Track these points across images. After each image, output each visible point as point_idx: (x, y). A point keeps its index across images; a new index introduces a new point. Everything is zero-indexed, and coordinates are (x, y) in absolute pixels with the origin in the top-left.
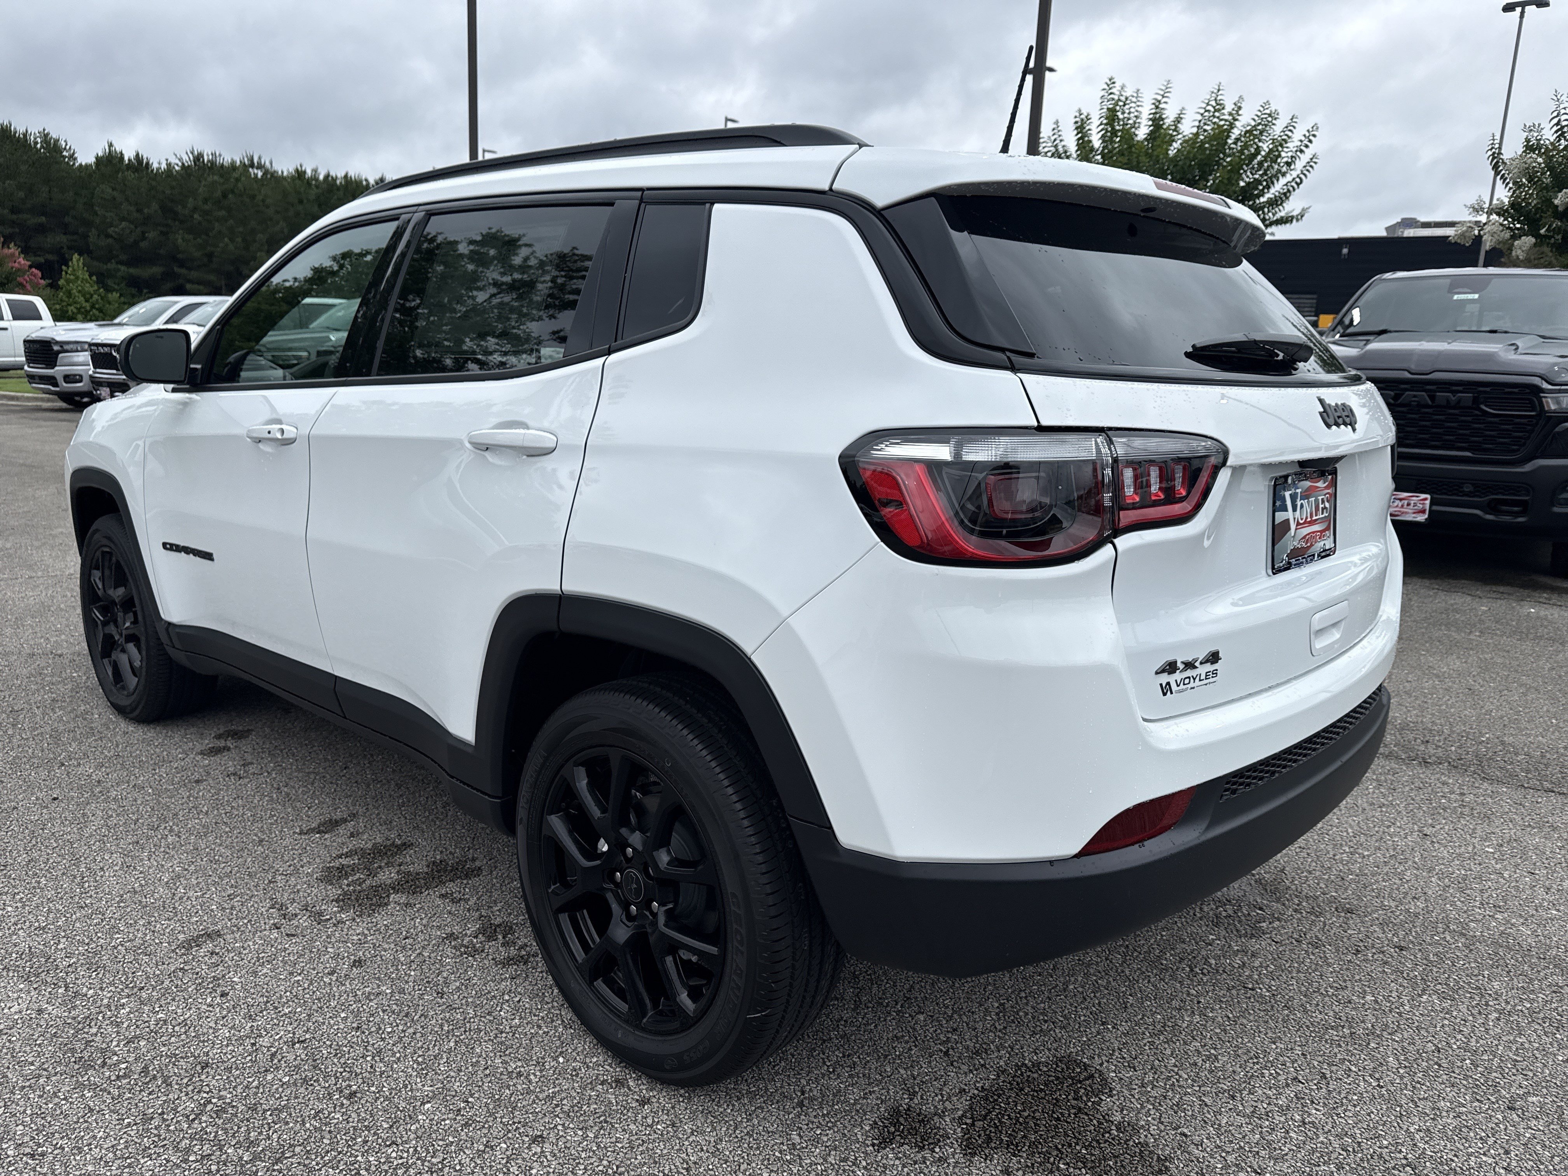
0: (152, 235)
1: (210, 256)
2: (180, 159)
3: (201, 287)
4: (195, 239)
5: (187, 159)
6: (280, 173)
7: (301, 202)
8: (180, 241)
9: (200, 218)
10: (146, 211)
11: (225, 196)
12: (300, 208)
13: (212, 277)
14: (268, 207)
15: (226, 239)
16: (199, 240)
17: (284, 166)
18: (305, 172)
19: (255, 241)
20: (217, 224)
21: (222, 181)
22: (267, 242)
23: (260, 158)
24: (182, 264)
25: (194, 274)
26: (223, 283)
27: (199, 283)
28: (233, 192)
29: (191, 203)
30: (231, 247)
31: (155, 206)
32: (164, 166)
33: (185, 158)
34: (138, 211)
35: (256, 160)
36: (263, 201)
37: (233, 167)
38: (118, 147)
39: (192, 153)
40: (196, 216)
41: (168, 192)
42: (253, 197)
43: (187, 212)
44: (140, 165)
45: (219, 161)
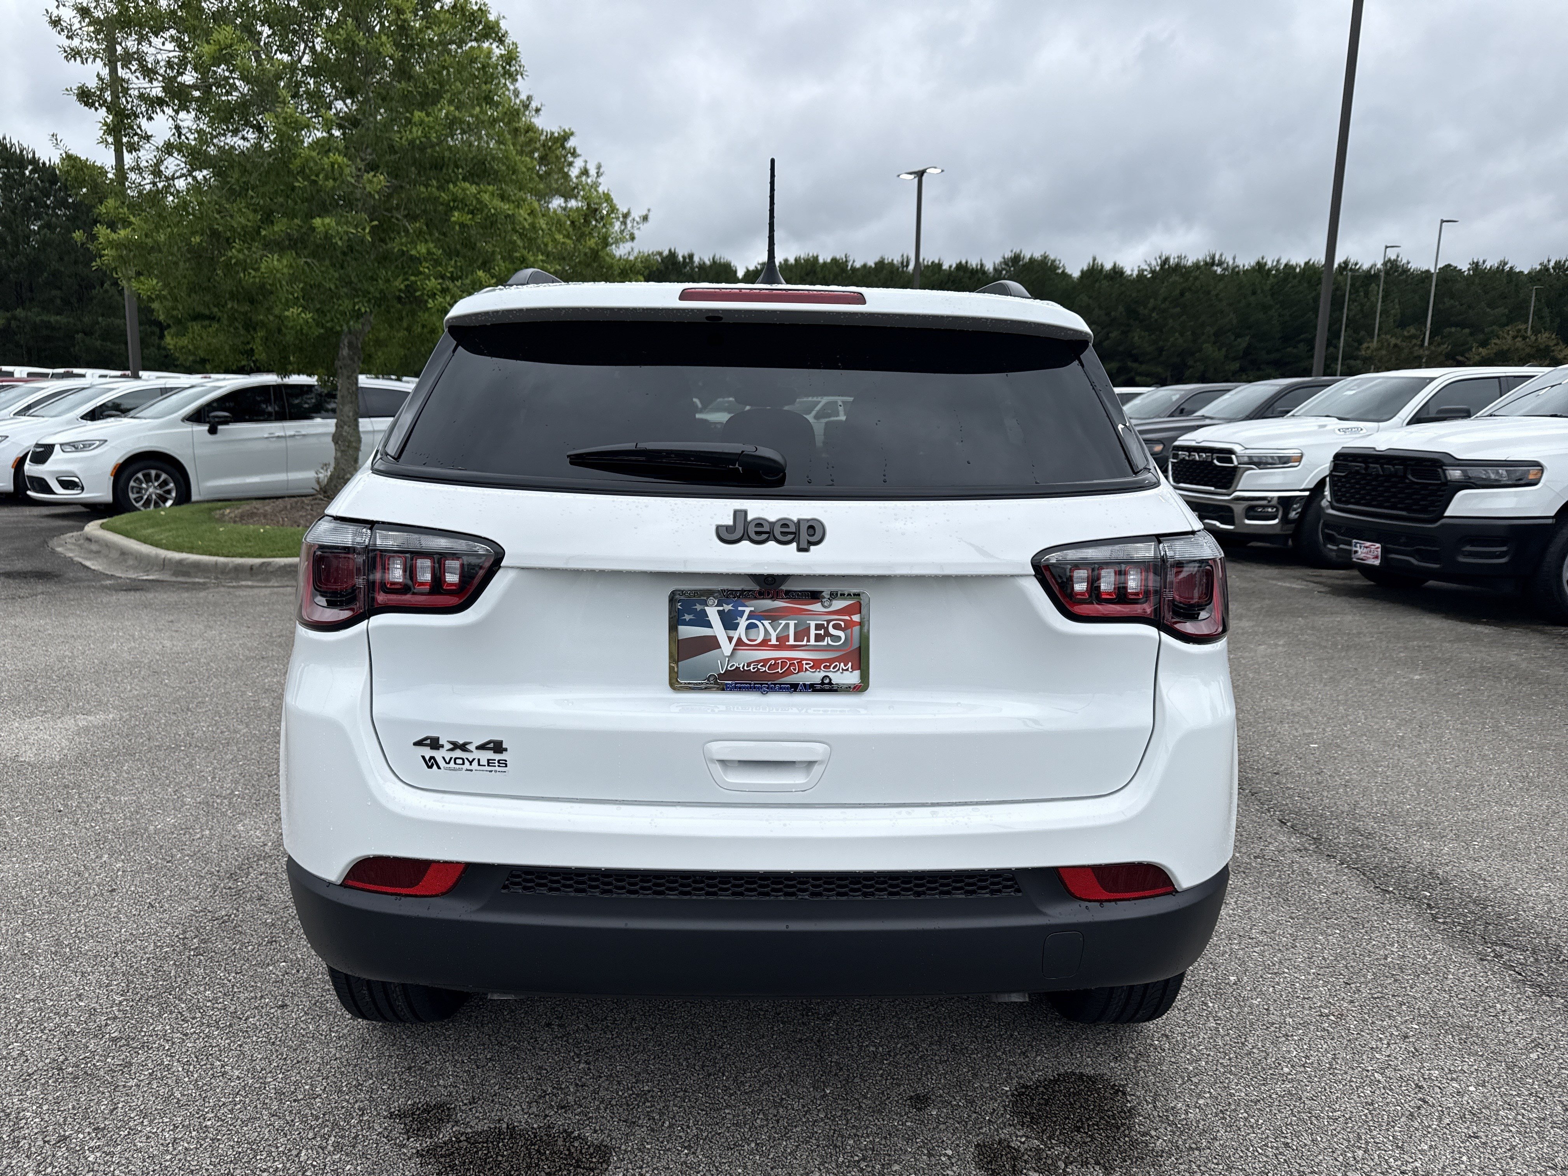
0: (1114, 335)
1: (1161, 350)
2: (1149, 265)
3: (1148, 379)
4: (1149, 335)
5: (1156, 264)
6: (1241, 267)
7: (1254, 293)
8: (1136, 338)
9: (1156, 317)
10: (1113, 314)
11: (1182, 294)
12: (1252, 299)
13: (1159, 370)
14: (1220, 300)
15: (1177, 334)
16: (1153, 337)
17: (1246, 261)
18: (1266, 264)
19: (1203, 334)
20: (1171, 321)
21: (1181, 280)
22: (1214, 334)
23: (1221, 255)
24: (1136, 360)
25: (1143, 368)
26: (1169, 374)
27: (1147, 375)
28: (1190, 289)
29: (1151, 304)
30: (1180, 341)
31: (1121, 308)
32: (1135, 273)
33: (1154, 263)
34: (1106, 314)
35: (1217, 258)
36: (1217, 295)
37: (1196, 266)
38: (1099, 261)
39: (1160, 258)
40: (1154, 315)
41: (1134, 295)
42: (1209, 293)
43: (1146, 312)
44: (1117, 273)
45: (1183, 262)
